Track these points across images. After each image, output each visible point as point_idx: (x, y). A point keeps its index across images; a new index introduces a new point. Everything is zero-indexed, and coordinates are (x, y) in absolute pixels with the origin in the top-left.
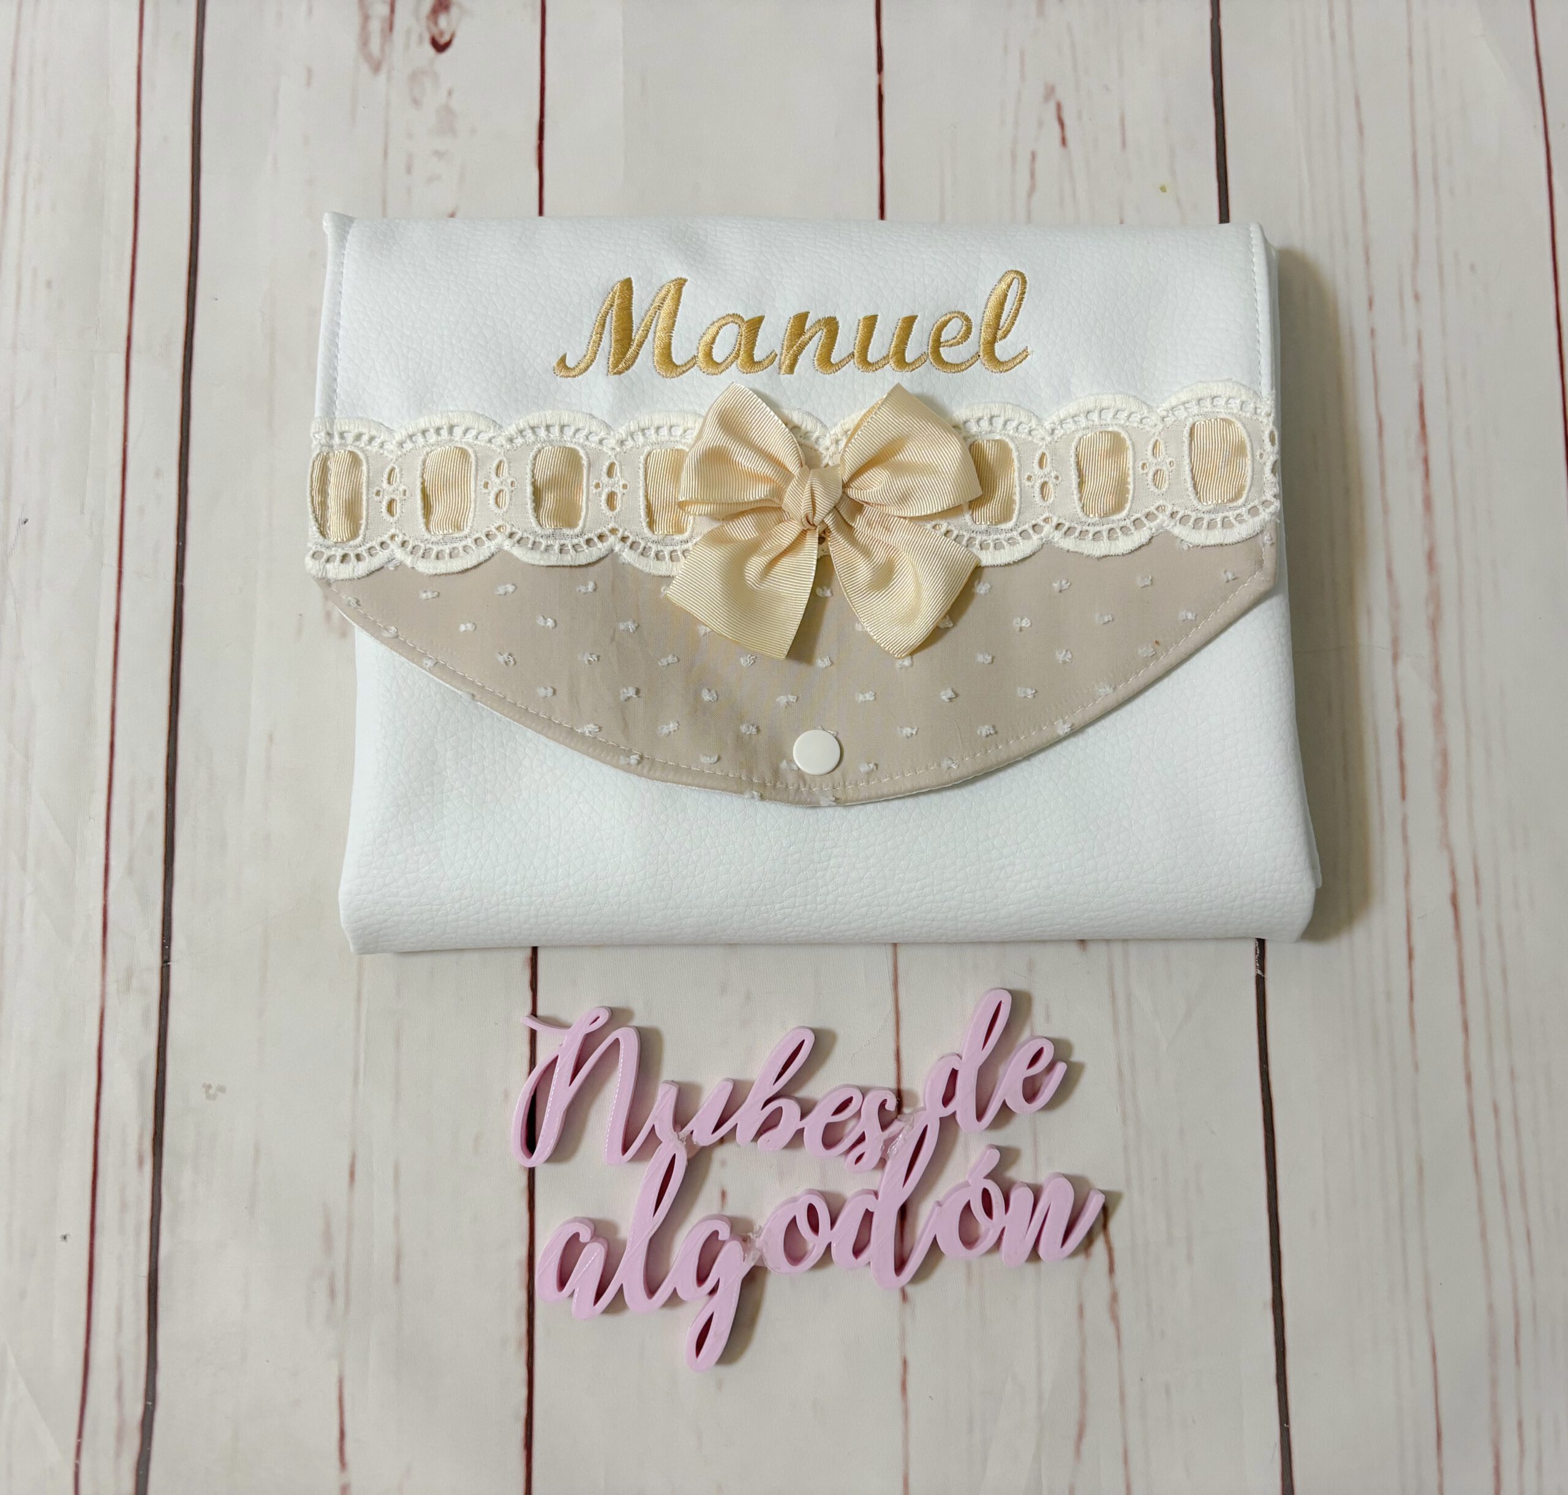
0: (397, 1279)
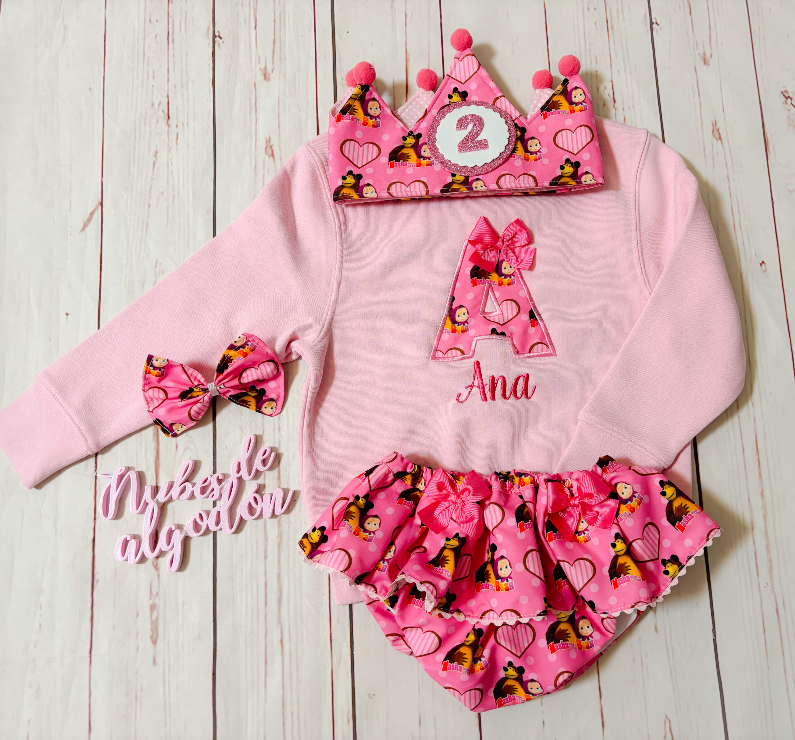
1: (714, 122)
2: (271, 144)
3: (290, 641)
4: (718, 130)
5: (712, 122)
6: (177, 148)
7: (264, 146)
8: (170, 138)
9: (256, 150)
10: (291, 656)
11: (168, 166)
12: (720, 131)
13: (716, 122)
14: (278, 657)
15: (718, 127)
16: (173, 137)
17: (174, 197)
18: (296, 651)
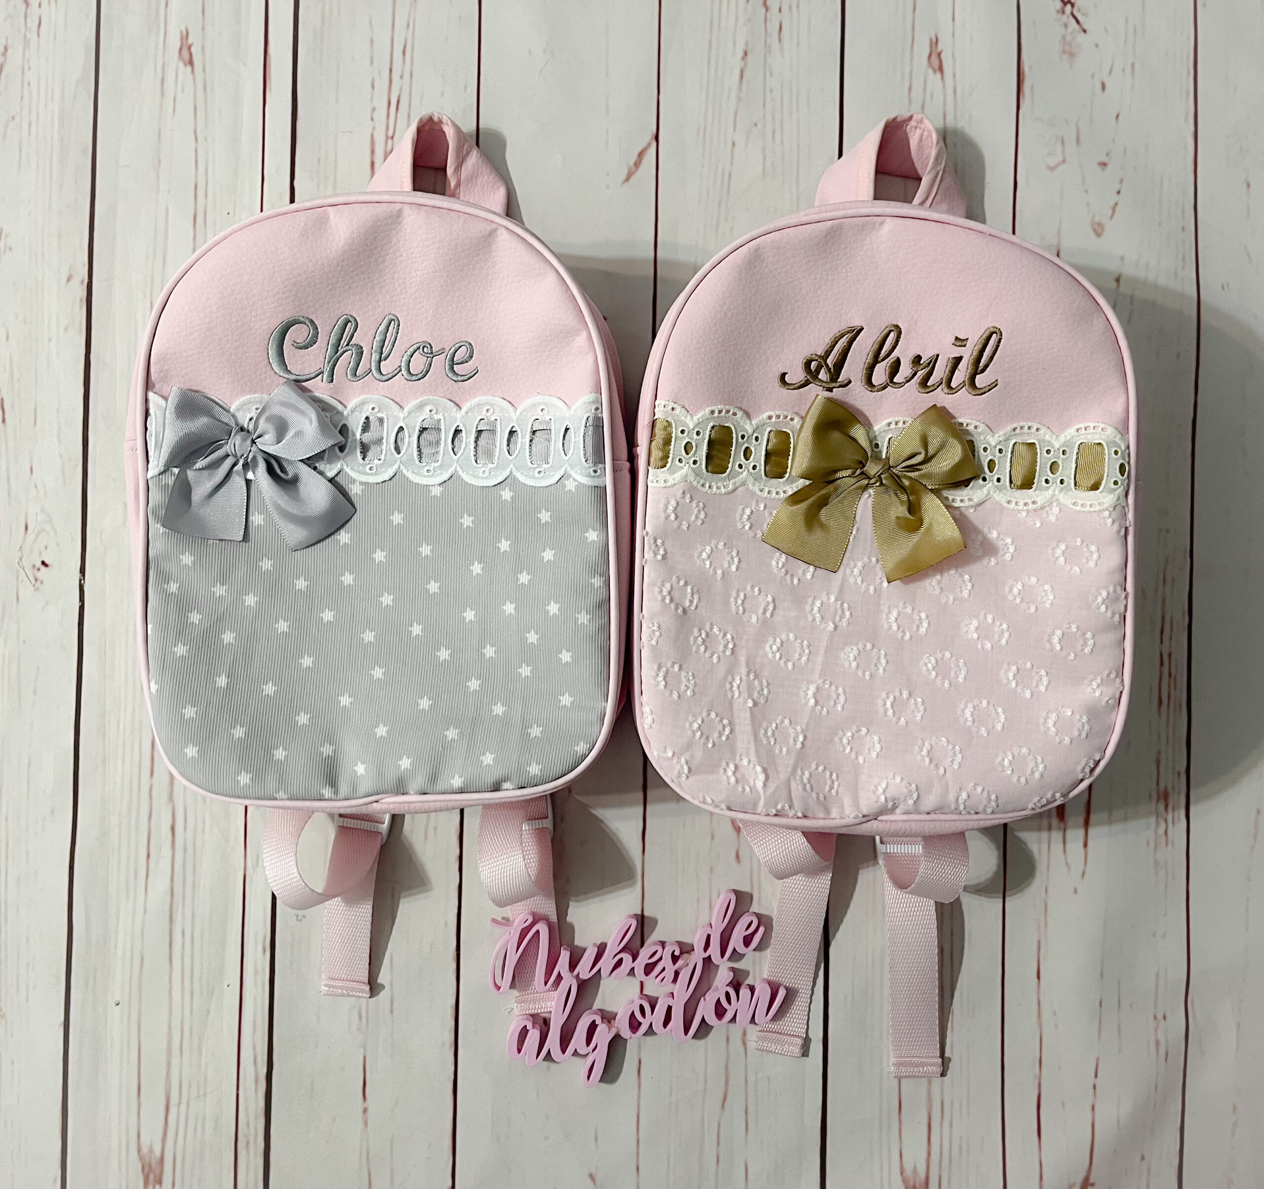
0: (392, 1012)
1: (934, 40)
2: (190, 41)
3: (185, 829)
4: (939, 55)
5: (931, 40)
6: (39, 43)
7: (178, 45)
8: (28, 25)
9: (164, 52)
10: (185, 850)
11: (23, 73)
12: (943, 56)
13: (937, 39)
14: (166, 852)
15: (939, 49)
16: (33, 23)
17: (30, 124)
18: (194, 843)
